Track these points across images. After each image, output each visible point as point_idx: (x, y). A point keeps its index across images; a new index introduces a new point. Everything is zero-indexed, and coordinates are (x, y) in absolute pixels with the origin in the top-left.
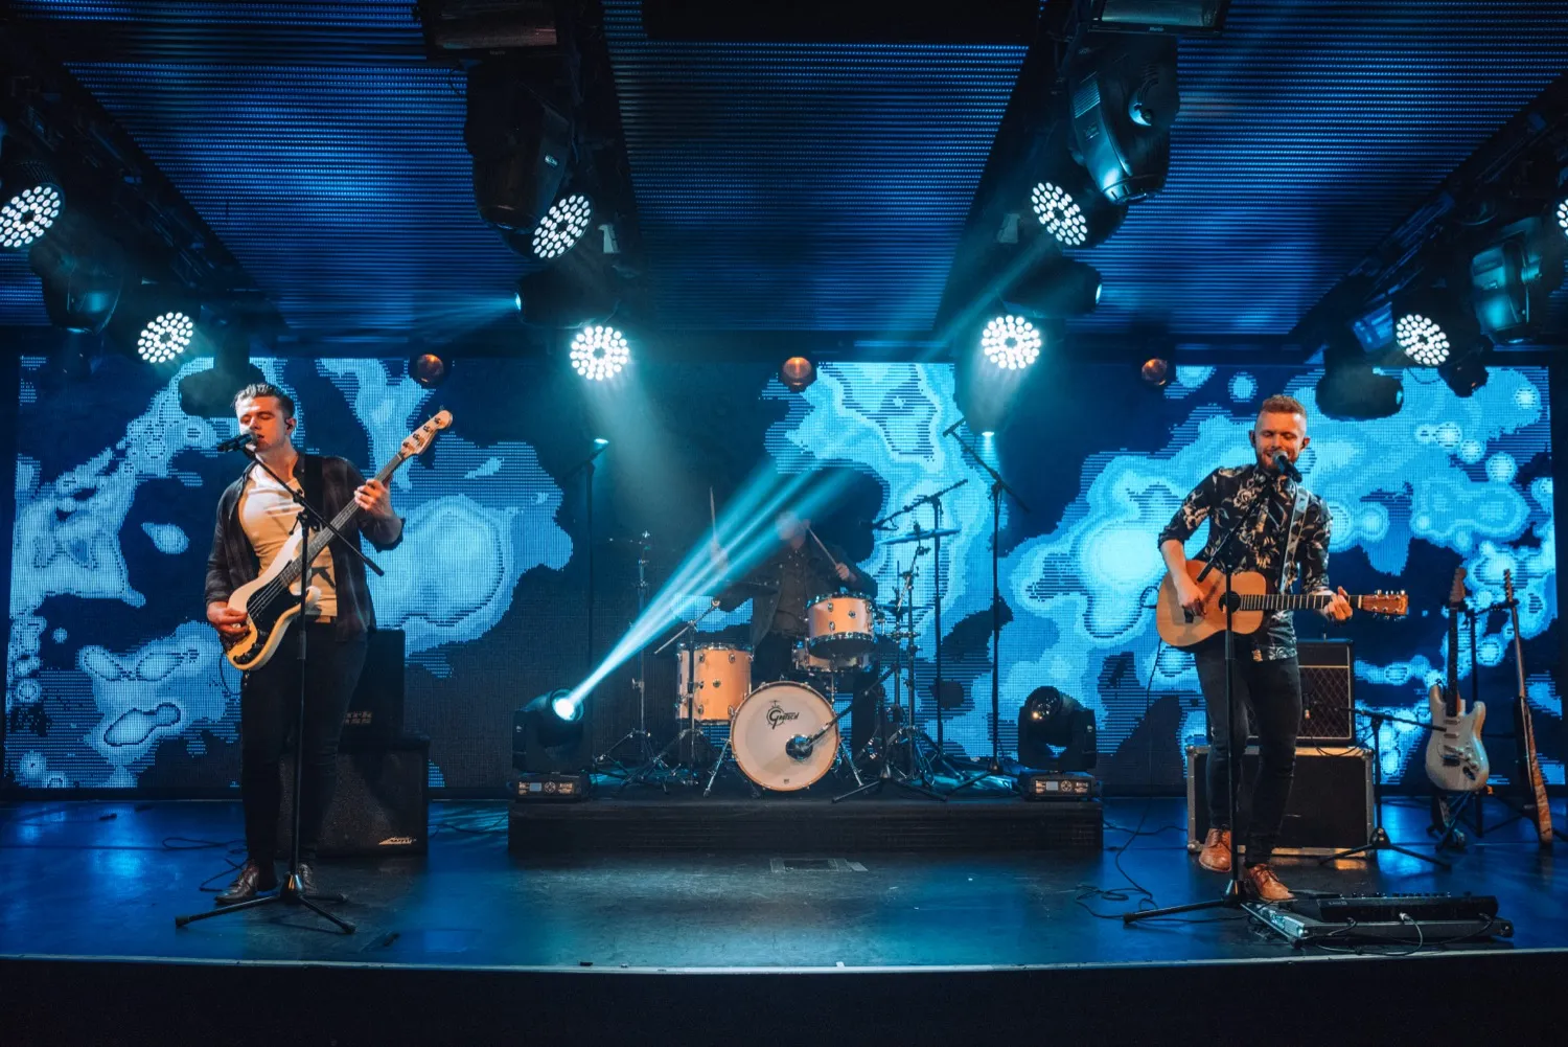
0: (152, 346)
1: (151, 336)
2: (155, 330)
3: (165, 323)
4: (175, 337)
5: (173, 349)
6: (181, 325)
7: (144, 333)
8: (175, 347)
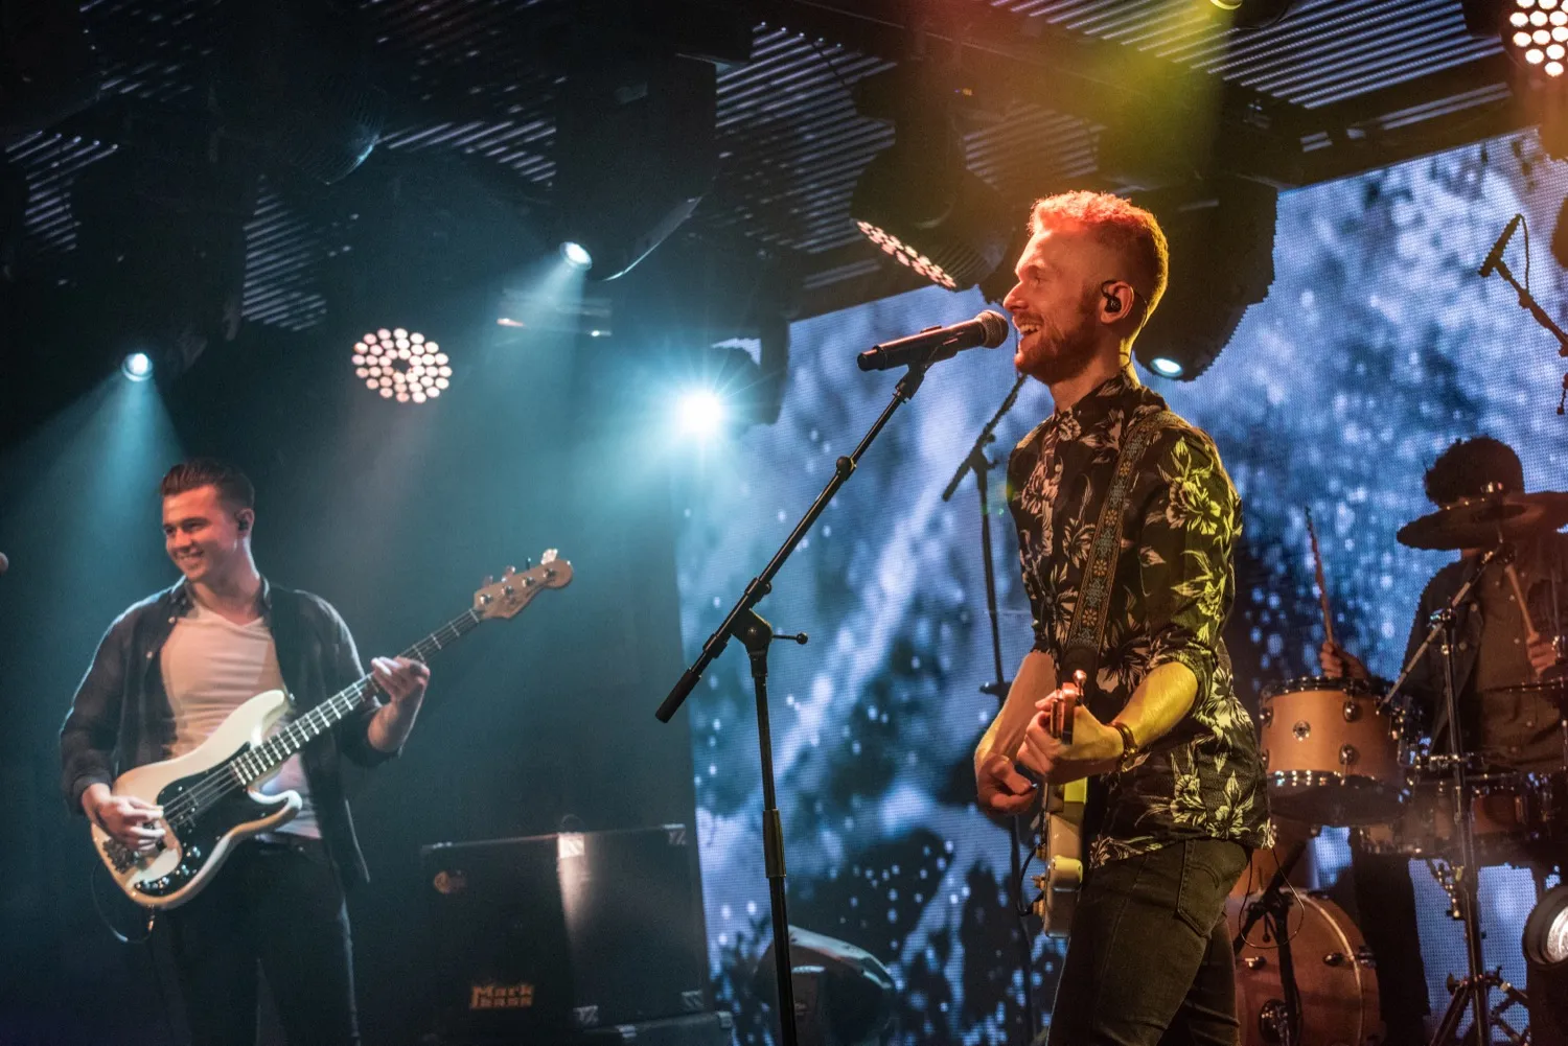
0: (378, 357)
1: (388, 344)
2: (398, 344)
3: (418, 349)
4: (412, 377)
5: (397, 387)
6: (433, 371)
7: (384, 334)
8: (400, 388)
